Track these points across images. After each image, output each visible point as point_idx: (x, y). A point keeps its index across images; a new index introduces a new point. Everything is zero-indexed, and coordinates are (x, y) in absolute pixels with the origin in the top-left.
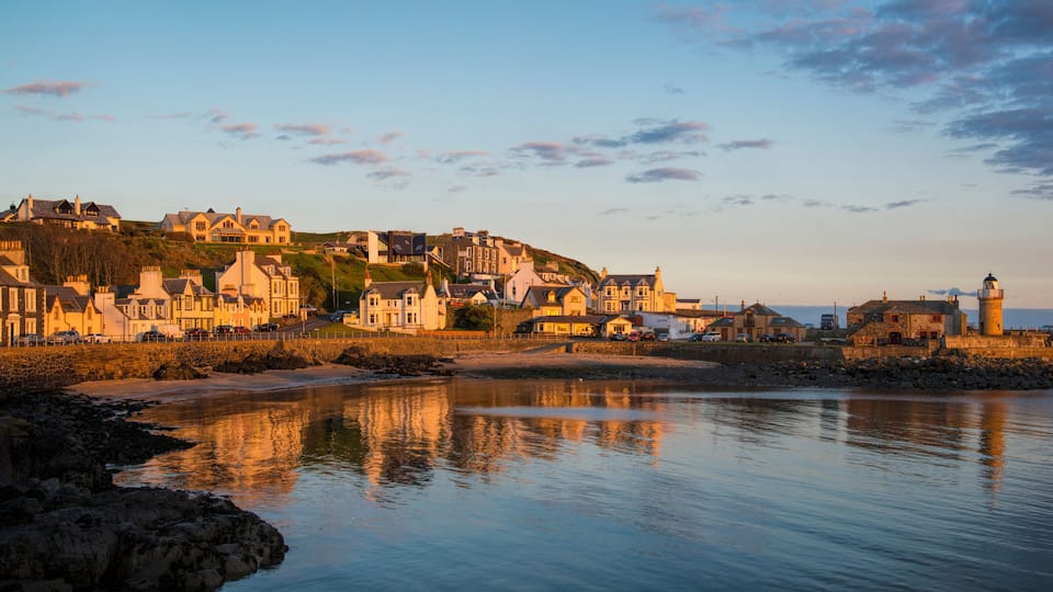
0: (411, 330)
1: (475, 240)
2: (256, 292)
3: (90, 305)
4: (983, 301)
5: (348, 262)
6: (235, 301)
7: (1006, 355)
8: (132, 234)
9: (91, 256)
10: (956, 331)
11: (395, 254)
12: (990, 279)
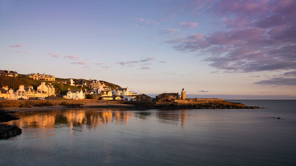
0: (77, 99)
1: (94, 82)
2: (45, 91)
3: (8, 92)
4: (182, 93)
5: (66, 85)
6: (40, 92)
7: (185, 103)
8: (20, 78)
9: (10, 82)
10: (178, 99)
11: (76, 84)
12: (183, 89)
